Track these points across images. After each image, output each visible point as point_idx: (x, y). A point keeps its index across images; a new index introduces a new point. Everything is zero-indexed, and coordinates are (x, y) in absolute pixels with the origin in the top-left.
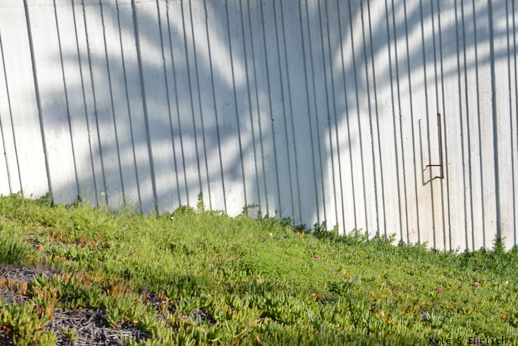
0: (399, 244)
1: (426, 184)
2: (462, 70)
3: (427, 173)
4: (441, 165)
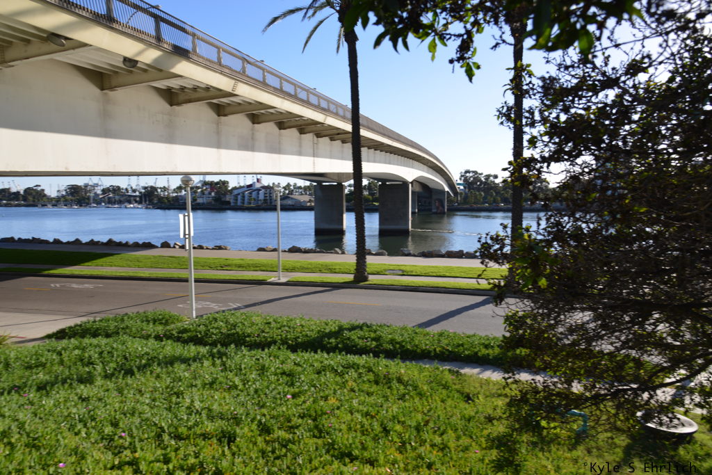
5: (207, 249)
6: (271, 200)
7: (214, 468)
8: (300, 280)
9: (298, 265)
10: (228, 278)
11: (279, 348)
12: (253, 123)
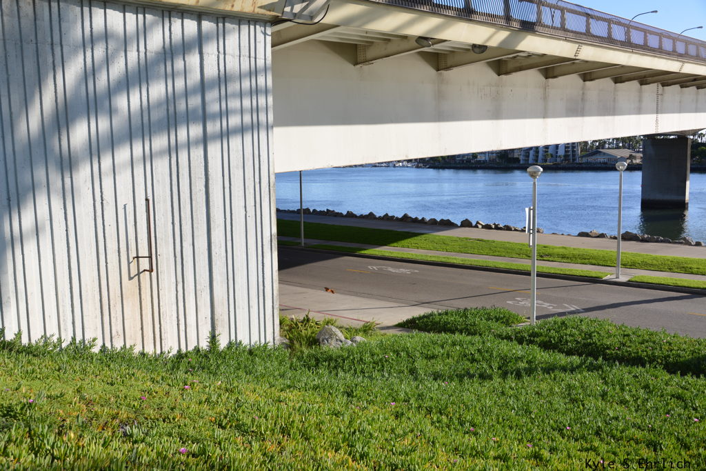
0: (101, 350)
1: (133, 278)
2: (172, 150)
3: (133, 266)
4: (150, 257)
6: (574, 156)
8: (645, 280)
9: (639, 260)
10: (553, 272)
12: (584, 81)
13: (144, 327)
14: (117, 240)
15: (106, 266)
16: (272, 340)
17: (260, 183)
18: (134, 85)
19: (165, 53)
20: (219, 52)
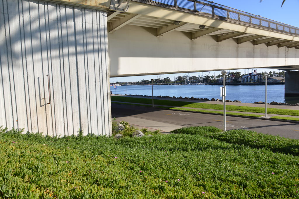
1: (42, 106)
2: (61, 58)
3: (43, 101)
5: (231, 102)
7: (237, 197)
8: (277, 118)
10: (240, 115)
11: (267, 149)
12: (254, 45)
13: (48, 126)
14: (34, 91)
15: (29, 100)
16: (108, 134)
17: (102, 73)
18: (43, 31)
19: (58, 21)
20: (83, 22)
